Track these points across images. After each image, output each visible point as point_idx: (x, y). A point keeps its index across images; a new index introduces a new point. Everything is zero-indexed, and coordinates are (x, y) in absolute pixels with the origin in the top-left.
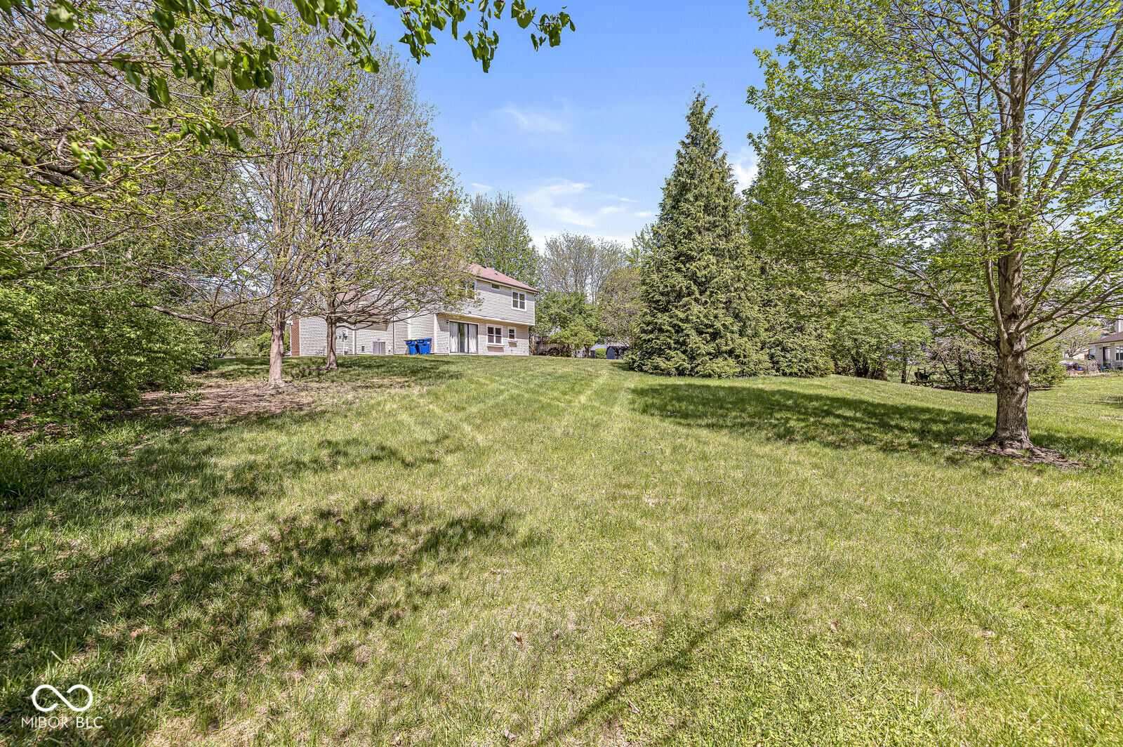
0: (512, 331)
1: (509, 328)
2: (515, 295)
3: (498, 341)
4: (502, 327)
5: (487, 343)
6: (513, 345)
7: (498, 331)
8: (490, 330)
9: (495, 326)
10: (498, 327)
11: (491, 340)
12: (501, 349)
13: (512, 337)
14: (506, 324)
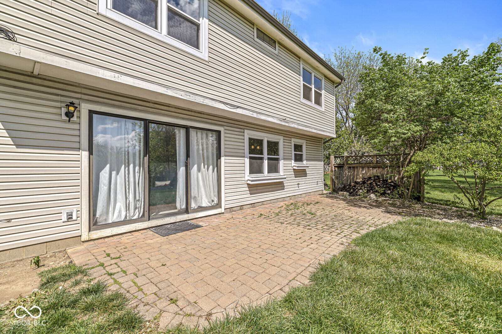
0: (298, 148)
1: (295, 141)
2: (307, 77)
3: (273, 169)
4: (280, 140)
5: (247, 176)
6: (300, 173)
7: (273, 147)
8: (255, 145)
9: (266, 137)
10: (273, 138)
11: (255, 169)
12: (279, 186)
13: (298, 158)
14: (288, 134)
